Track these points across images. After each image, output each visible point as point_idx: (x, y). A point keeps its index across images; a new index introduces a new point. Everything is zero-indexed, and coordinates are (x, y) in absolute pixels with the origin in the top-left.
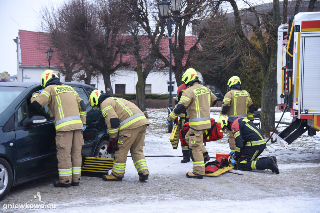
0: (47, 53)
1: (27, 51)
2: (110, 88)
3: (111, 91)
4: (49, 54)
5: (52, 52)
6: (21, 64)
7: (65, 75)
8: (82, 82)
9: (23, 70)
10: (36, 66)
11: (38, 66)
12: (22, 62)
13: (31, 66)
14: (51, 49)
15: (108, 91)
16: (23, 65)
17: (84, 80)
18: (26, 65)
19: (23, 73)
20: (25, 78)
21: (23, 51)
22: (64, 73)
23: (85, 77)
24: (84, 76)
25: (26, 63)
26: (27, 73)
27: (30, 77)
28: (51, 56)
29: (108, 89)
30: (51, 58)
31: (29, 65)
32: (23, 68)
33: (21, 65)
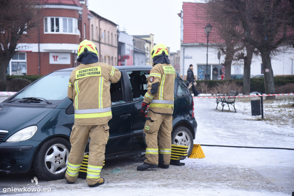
0: (205, 28)
1: (190, 27)
2: (269, 69)
3: (270, 72)
4: (207, 29)
5: (211, 26)
6: (183, 41)
7: (224, 54)
8: (241, 61)
9: (184, 49)
10: (198, 44)
11: (201, 44)
12: (184, 39)
13: (193, 44)
14: (209, 24)
15: (267, 72)
16: (185, 43)
17: (243, 60)
18: (188, 42)
19: (184, 52)
20: (187, 58)
21: (185, 26)
22: (223, 52)
23: (245, 56)
24: (243, 54)
25: (188, 40)
26: (189, 52)
27: (192, 57)
28: (209, 31)
29: (267, 70)
30: (209, 34)
31: (191, 43)
32: (184, 47)
33: (183, 43)
